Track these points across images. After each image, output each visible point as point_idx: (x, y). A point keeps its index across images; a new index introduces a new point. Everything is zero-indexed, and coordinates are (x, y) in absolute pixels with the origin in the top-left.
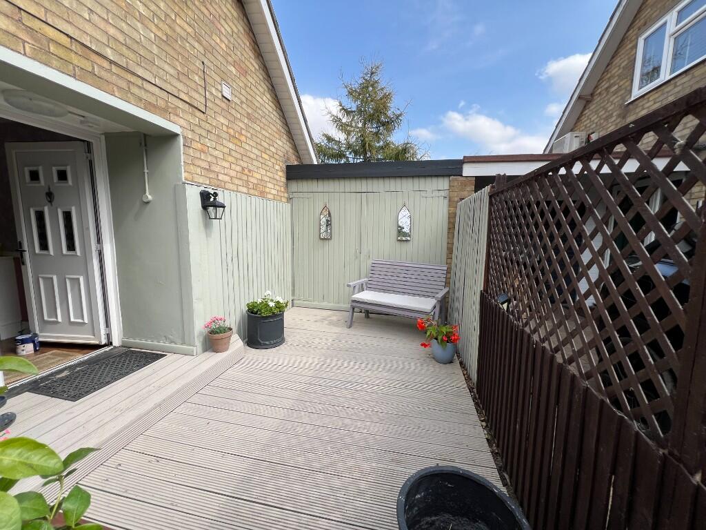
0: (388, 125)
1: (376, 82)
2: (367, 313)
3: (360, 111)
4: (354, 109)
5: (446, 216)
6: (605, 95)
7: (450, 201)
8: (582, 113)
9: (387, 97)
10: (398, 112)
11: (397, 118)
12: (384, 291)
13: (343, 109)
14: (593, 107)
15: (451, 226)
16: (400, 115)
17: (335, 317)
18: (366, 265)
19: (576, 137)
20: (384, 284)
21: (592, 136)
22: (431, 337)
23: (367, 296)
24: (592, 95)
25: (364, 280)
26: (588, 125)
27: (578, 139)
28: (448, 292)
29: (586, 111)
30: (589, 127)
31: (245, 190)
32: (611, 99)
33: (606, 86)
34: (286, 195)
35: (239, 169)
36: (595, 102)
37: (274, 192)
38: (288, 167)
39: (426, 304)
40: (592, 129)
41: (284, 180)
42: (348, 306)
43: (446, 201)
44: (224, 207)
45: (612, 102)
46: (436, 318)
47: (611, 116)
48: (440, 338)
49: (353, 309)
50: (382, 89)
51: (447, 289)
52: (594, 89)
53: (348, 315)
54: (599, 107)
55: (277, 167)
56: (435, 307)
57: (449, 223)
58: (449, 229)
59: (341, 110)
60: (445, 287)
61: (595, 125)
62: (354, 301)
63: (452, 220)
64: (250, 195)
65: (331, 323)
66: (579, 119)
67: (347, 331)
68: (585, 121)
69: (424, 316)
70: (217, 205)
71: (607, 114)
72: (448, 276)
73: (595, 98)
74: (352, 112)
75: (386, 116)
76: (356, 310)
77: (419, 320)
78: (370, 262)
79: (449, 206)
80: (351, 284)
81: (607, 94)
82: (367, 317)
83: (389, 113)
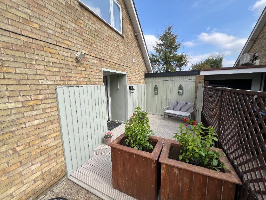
0: (175, 48)
1: (171, 33)
2: (169, 116)
3: (164, 44)
4: (162, 44)
5: (194, 87)
6: (261, 39)
7: (196, 83)
8: (253, 44)
9: (174, 38)
10: (179, 43)
11: (179, 45)
12: (174, 110)
13: (158, 44)
14: (257, 43)
15: (196, 90)
16: (180, 44)
17: (159, 117)
18: (168, 102)
19: (249, 55)
20: (174, 108)
21: (256, 54)
22: (188, 123)
23: (169, 111)
24: (257, 38)
25: (168, 107)
26: (255, 50)
27: (250, 56)
28: (195, 111)
29: (254, 44)
30: (256, 50)
31: (136, 83)
32: (264, 41)
33: (261, 36)
34: (144, 82)
35: (135, 78)
36: (258, 41)
37: (142, 82)
38: (145, 74)
39: (187, 114)
40: (257, 51)
41: (144, 78)
42: (163, 114)
43: (195, 83)
44: (134, 90)
45: (264, 42)
46: (190, 118)
47: (263, 47)
48: (190, 123)
49: (165, 115)
50: (173, 35)
51: (194, 110)
52: (258, 36)
53: (163, 117)
54: (259, 43)
55: (143, 75)
56: (190, 115)
57: (195, 89)
58: (195, 91)
59: (157, 44)
60: (193, 109)
61: (257, 50)
62: (165, 113)
63: (196, 89)
64: (137, 84)
65: (158, 119)
66: (252, 47)
67: (162, 121)
68: (254, 48)
69: (186, 118)
70: (133, 89)
71: (262, 46)
72: (195, 106)
73: (258, 40)
74: (161, 45)
75: (174, 45)
76: (166, 115)
77: (185, 119)
78: (170, 101)
79: (196, 84)
80: (164, 108)
81: (262, 39)
82: (169, 117)
83: (176, 44)
